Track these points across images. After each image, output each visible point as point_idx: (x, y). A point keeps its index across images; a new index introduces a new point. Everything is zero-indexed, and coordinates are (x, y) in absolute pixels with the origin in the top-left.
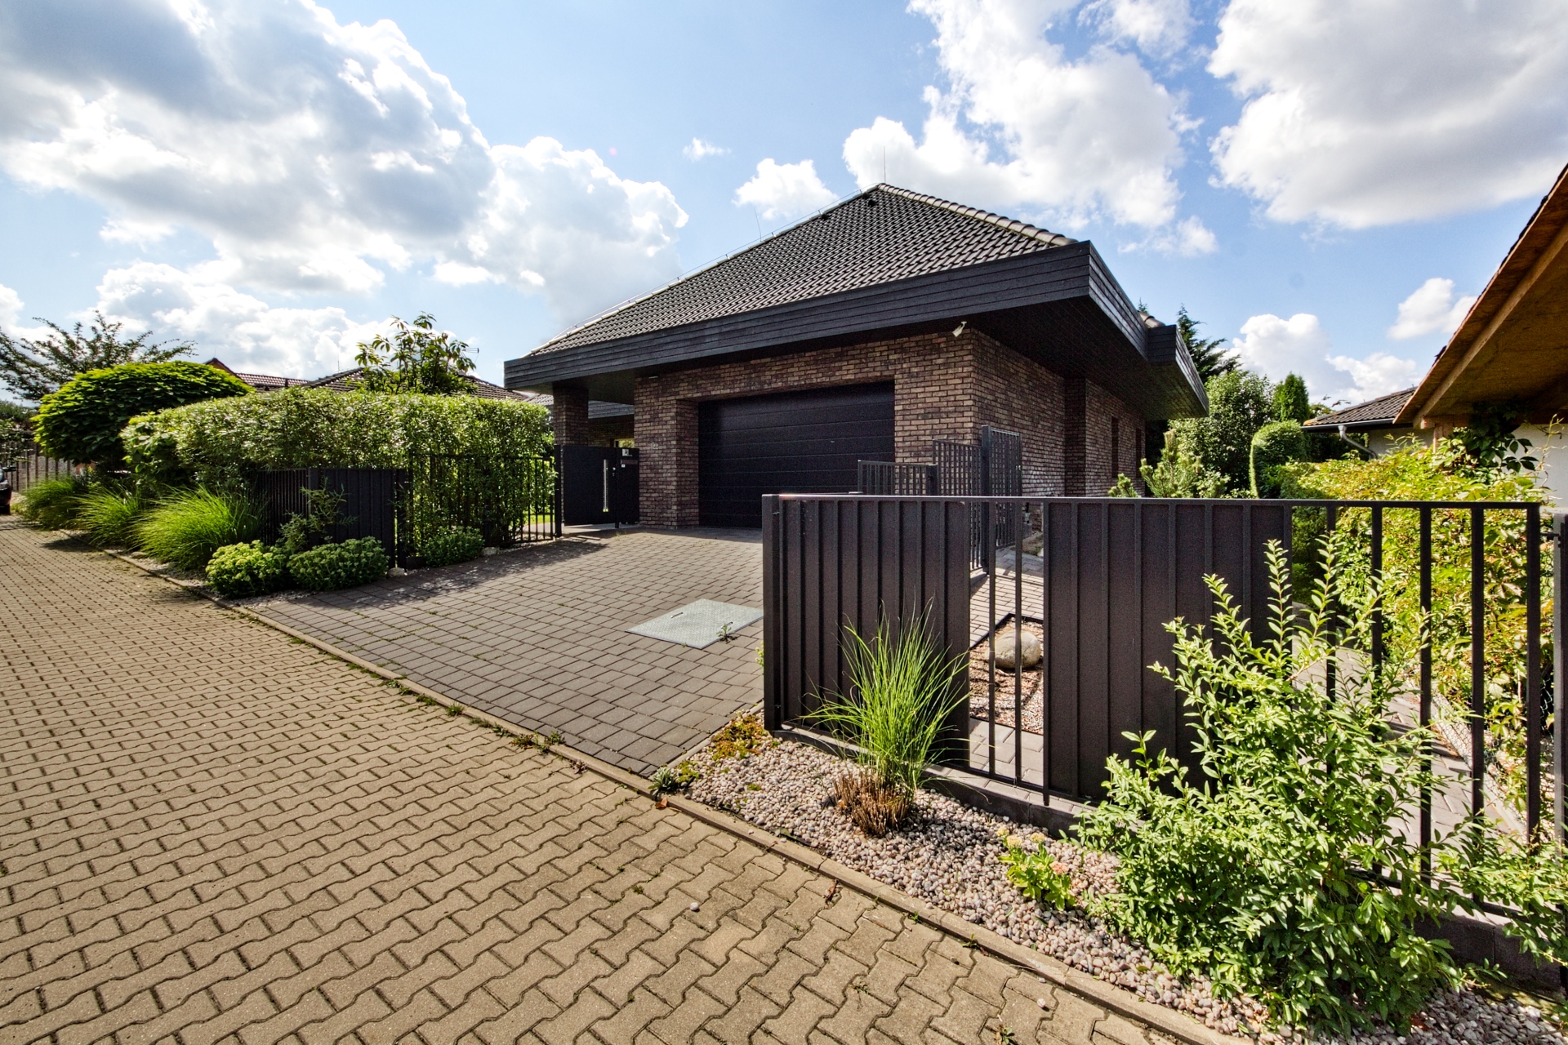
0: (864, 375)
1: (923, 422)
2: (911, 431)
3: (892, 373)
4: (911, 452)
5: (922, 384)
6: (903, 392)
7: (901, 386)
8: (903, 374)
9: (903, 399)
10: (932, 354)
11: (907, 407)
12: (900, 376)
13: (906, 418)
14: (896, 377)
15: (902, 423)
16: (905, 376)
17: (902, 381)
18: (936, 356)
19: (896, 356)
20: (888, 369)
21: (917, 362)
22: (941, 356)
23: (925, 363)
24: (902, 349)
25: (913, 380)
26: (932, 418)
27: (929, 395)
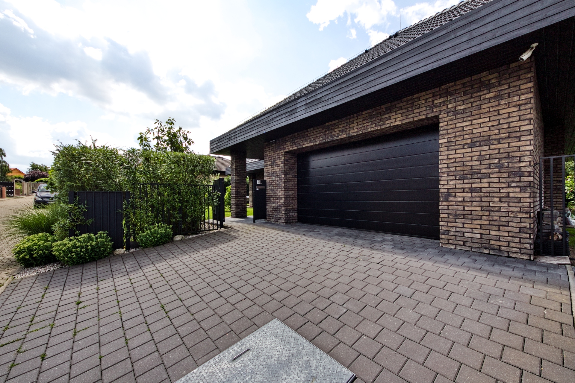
0: (411, 120)
1: (470, 150)
2: (456, 158)
3: (436, 114)
4: (456, 176)
5: (469, 119)
6: (449, 127)
7: (446, 123)
8: (448, 113)
9: (448, 134)
10: (481, 91)
11: (452, 140)
12: (446, 115)
13: (451, 148)
14: (440, 116)
15: (447, 153)
16: (450, 114)
17: (447, 119)
18: (485, 92)
19: (441, 100)
20: (433, 112)
21: (463, 101)
22: (492, 90)
23: (472, 100)
24: (448, 93)
25: (459, 116)
26: (480, 146)
27: (476, 126)
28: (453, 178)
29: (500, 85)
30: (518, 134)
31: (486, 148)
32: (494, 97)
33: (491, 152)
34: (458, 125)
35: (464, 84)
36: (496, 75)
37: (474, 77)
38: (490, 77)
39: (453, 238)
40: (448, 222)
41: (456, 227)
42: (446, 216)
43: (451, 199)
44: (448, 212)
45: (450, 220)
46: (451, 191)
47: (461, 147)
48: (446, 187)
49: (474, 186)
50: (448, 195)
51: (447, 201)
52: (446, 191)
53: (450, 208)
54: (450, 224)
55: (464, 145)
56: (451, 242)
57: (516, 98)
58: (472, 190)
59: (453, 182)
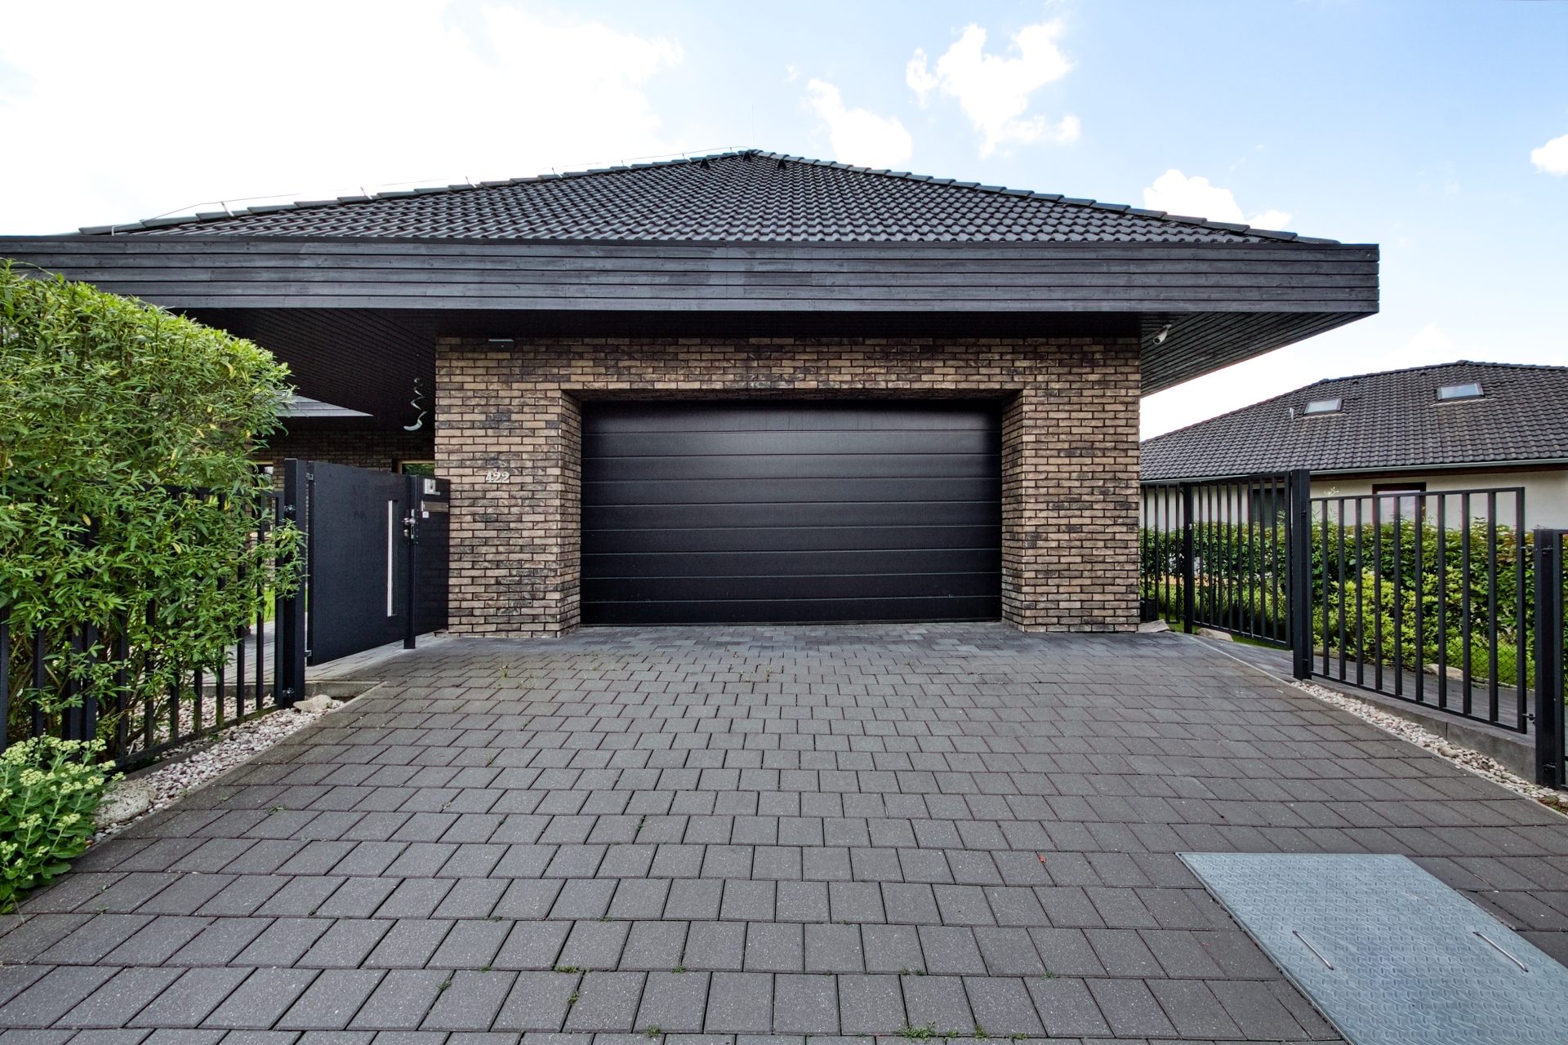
1: (1067, 461)
2: (1048, 472)
3: (1019, 386)
4: (1048, 503)
5: (1067, 408)
6: (1038, 415)
7: (1033, 407)
8: (1036, 389)
9: (1036, 427)
10: (1081, 366)
11: (1043, 438)
12: (1033, 393)
13: (1041, 453)
14: (1025, 392)
15: (1035, 461)
16: (1040, 393)
17: (1035, 400)
18: (1087, 370)
19: (1026, 363)
20: (1013, 381)
21: (1059, 375)
22: (1096, 370)
23: (1070, 378)
24: (1035, 354)
25: (1052, 400)
26: (1081, 456)
27: (1077, 423)
28: (1044, 506)
29: (1105, 365)
30: (1125, 446)
31: (1089, 461)
32: (1099, 382)
33: (1094, 468)
34: (1052, 415)
35: (1059, 346)
36: (1101, 348)
37: (1074, 341)
38: (1095, 348)
39: (1043, 613)
40: (1035, 586)
41: (1048, 594)
42: (1032, 575)
43: (1040, 543)
44: (1036, 567)
45: (1039, 582)
46: (1040, 530)
47: (1055, 453)
48: (1033, 522)
49: (1074, 521)
50: (1036, 536)
51: (1034, 547)
52: (1033, 529)
53: (1040, 560)
54: (1039, 589)
55: (1059, 450)
56: (1040, 620)
57: (1123, 392)
58: (1071, 529)
59: (1044, 514)
